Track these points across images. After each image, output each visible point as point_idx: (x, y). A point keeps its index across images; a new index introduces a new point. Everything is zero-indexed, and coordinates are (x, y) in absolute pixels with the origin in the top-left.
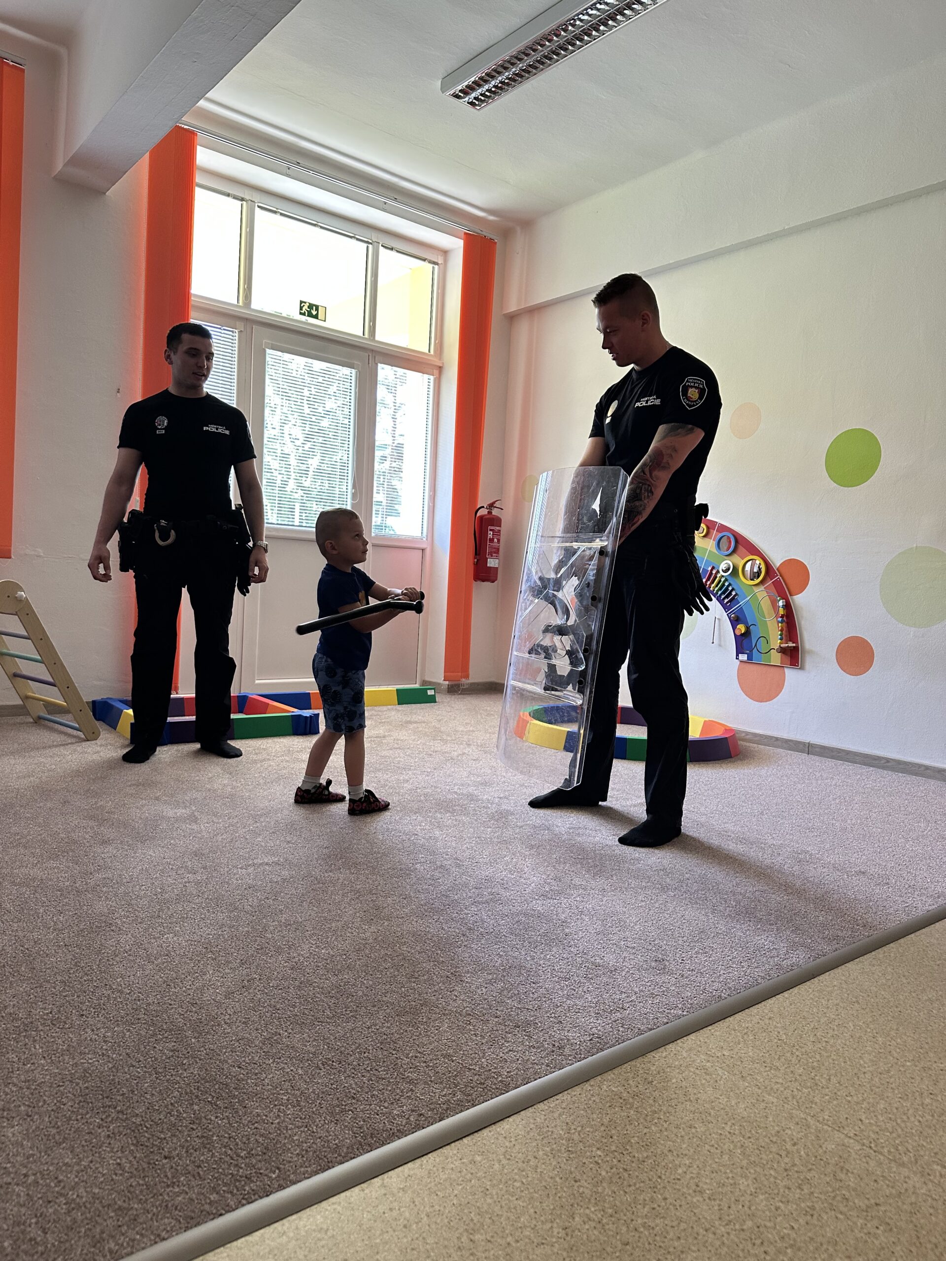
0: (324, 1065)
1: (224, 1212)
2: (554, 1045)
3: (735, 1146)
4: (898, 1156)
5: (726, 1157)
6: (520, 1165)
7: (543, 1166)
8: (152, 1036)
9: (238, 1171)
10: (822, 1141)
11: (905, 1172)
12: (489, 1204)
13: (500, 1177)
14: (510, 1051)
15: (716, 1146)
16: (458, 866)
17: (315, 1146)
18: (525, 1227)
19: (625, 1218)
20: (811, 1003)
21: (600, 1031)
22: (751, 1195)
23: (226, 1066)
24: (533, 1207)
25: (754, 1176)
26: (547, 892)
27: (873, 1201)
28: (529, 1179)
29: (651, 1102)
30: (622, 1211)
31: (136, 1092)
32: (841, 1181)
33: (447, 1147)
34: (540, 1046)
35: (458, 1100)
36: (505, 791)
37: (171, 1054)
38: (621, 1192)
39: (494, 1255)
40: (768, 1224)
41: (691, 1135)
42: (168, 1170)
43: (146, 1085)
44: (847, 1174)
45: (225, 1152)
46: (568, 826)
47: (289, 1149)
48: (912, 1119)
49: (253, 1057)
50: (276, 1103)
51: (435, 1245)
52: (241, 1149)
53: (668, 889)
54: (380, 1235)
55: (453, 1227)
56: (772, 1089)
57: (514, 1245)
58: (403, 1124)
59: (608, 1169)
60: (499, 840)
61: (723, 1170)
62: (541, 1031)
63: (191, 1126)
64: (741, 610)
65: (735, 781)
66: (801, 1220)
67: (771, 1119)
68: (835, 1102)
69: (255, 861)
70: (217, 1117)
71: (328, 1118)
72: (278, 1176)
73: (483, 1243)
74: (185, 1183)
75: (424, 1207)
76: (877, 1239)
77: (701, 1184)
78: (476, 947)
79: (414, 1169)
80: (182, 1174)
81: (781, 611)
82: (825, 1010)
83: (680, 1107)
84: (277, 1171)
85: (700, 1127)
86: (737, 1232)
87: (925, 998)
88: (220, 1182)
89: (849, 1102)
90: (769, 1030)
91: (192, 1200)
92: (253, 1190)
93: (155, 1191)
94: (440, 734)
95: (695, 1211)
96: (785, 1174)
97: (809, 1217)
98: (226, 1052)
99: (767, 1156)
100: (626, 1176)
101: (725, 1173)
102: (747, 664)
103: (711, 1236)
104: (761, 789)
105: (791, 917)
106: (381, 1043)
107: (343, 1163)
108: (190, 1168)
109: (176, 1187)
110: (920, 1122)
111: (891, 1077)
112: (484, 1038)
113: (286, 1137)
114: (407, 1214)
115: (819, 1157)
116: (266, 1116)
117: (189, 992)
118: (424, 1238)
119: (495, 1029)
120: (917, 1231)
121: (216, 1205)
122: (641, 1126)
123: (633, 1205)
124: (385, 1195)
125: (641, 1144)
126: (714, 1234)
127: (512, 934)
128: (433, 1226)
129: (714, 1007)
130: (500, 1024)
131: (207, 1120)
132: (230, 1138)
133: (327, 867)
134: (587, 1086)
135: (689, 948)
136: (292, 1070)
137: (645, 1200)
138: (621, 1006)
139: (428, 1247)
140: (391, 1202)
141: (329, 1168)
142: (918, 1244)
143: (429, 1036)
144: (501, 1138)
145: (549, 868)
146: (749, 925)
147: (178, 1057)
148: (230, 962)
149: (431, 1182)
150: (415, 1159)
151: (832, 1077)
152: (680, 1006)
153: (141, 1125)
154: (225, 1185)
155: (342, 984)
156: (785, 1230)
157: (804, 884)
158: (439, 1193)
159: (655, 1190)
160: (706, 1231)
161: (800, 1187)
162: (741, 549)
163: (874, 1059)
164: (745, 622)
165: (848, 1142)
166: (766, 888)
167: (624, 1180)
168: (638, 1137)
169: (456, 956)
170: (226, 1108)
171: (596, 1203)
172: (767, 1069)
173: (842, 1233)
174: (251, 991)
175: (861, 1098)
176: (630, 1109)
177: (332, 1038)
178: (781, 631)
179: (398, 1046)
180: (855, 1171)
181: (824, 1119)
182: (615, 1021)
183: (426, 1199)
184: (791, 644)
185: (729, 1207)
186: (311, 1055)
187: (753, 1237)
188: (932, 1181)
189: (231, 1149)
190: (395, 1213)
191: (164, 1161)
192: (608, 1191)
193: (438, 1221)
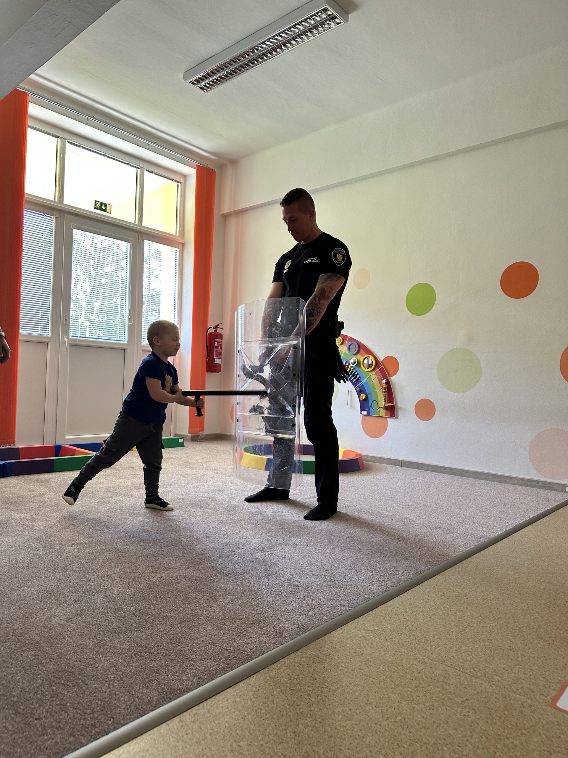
0: (135, 655)
1: (79, 747)
2: (276, 632)
3: (386, 677)
4: (475, 674)
5: (382, 684)
6: (264, 700)
7: (277, 699)
8: (19, 648)
9: (86, 722)
10: (434, 669)
11: (480, 681)
12: (247, 725)
13: (252, 708)
14: (251, 637)
15: (376, 678)
16: (208, 537)
17: (135, 703)
18: (271, 734)
19: (329, 723)
20: (419, 598)
21: (302, 622)
22: (399, 702)
23: (71, 662)
24: (274, 723)
25: (399, 692)
26: (263, 548)
27: (465, 698)
28: (270, 708)
29: (336, 658)
30: (327, 719)
31: (12, 682)
32: (446, 689)
33: (218, 695)
34: (267, 634)
35: (222, 668)
36: (232, 494)
37: (33, 658)
38: (325, 709)
39: (253, 752)
40: (410, 717)
41: (361, 674)
42: (38, 727)
43: (18, 678)
44: (449, 686)
45: (76, 712)
46: (272, 511)
47: (118, 706)
48: (480, 653)
49: (88, 655)
50: (107, 680)
51: (217, 751)
52: (86, 709)
53: (333, 542)
54: (182, 749)
55: (227, 739)
56: (403, 645)
57: (265, 745)
58: (190, 684)
59: (316, 697)
60: (231, 522)
61: (381, 691)
62: (268, 625)
63: (52, 699)
64: (362, 385)
65: (364, 482)
66: (427, 713)
67: (405, 661)
68: (438, 649)
69: (77, 542)
70: (68, 692)
71: (142, 685)
72: (113, 722)
73: (246, 746)
74: (51, 733)
75: (208, 730)
76: (469, 718)
77: (370, 700)
78: (223, 581)
79: (199, 710)
80: (48, 728)
81: (385, 386)
82: (427, 601)
83: (352, 660)
84: (112, 720)
85: (366, 669)
86: (393, 723)
87: (480, 590)
88: (75, 730)
89: (446, 648)
90: (398, 614)
91: (57, 743)
92: (98, 732)
93: (31, 740)
94: (188, 464)
95: (369, 714)
96: (416, 689)
97: (432, 711)
98: (70, 654)
99: (405, 680)
100: (326, 699)
101: (383, 692)
102: (367, 417)
103: (378, 727)
104: (378, 486)
105: (403, 553)
106: (171, 640)
107: (154, 710)
108: (54, 724)
109: (45, 736)
110: (484, 654)
111: (466, 633)
112: (234, 631)
113: (115, 699)
114: (198, 736)
115: (433, 679)
116: (101, 688)
117: (42, 620)
118: (209, 748)
119: (240, 626)
120: (490, 711)
121: (73, 744)
122: (332, 672)
123: (332, 715)
124: (183, 726)
125: (334, 681)
126: (380, 725)
127: (245, 573)
128: (215, 741)
129: (366, 603)
130: (243, 623)
131: (62, 694)
132: (78, 703)
133: (124, 543)
134: (298, 653)
135: (348, 573)
136: (115, 660)
137: (339, 712)
138: (313, 607)
139: (213, 752)
140: (187, 730)
141: (145, 714)
142: (491, 718)
143: (200, 633)
144: (250, 687)
145: (263, 535)
146: (381, 559)
147: (38, 659)
148: (67, 601)
149: (210, 716)
150: (199, 704)
151: (435, 636)
152: (347, 605)
153: (17, 702)
154: (78, 731)
155: (142, 608)
156: (419, 719)
157: (408, 535)
158: (216, 722)
159: (344, 705)
160: (376, 724)
161: (425, 695)
162: (361, 351)
163: (457, 624)
164: (365, 393)
165: (448, 669)
166: (387, 538)
167: (326, 702)
168: (331, 678)
169: (212, 588)
170: (74, 686)
171: (311, 717)
172: (399, 634)
173: (450, 717)
174: (83, 616)
175: (452, 645)
176: (325, 663)
177: (139, 639)
178: (385, 397)
179: (181, 641)
180: (454, 684)
181: (433, 658)
182: (311, 616)
183: (208, 726)
184: (390, 404)
185: (387, 710)
186: (127, 651)
187: (402, 724)
188: (494, 685)
189: (80, 710)
190: (190, 736)
191: (36, 722)
192: (317, 709)
193: (217, 737)
